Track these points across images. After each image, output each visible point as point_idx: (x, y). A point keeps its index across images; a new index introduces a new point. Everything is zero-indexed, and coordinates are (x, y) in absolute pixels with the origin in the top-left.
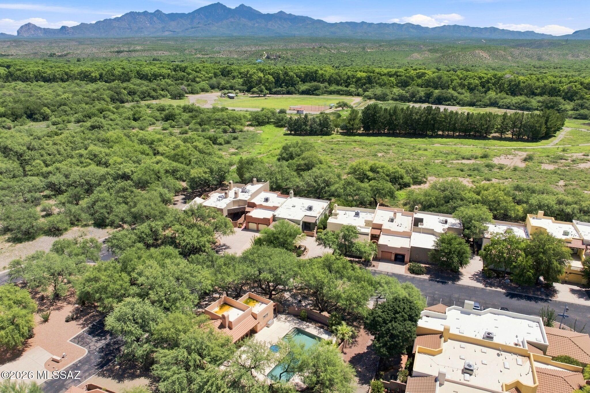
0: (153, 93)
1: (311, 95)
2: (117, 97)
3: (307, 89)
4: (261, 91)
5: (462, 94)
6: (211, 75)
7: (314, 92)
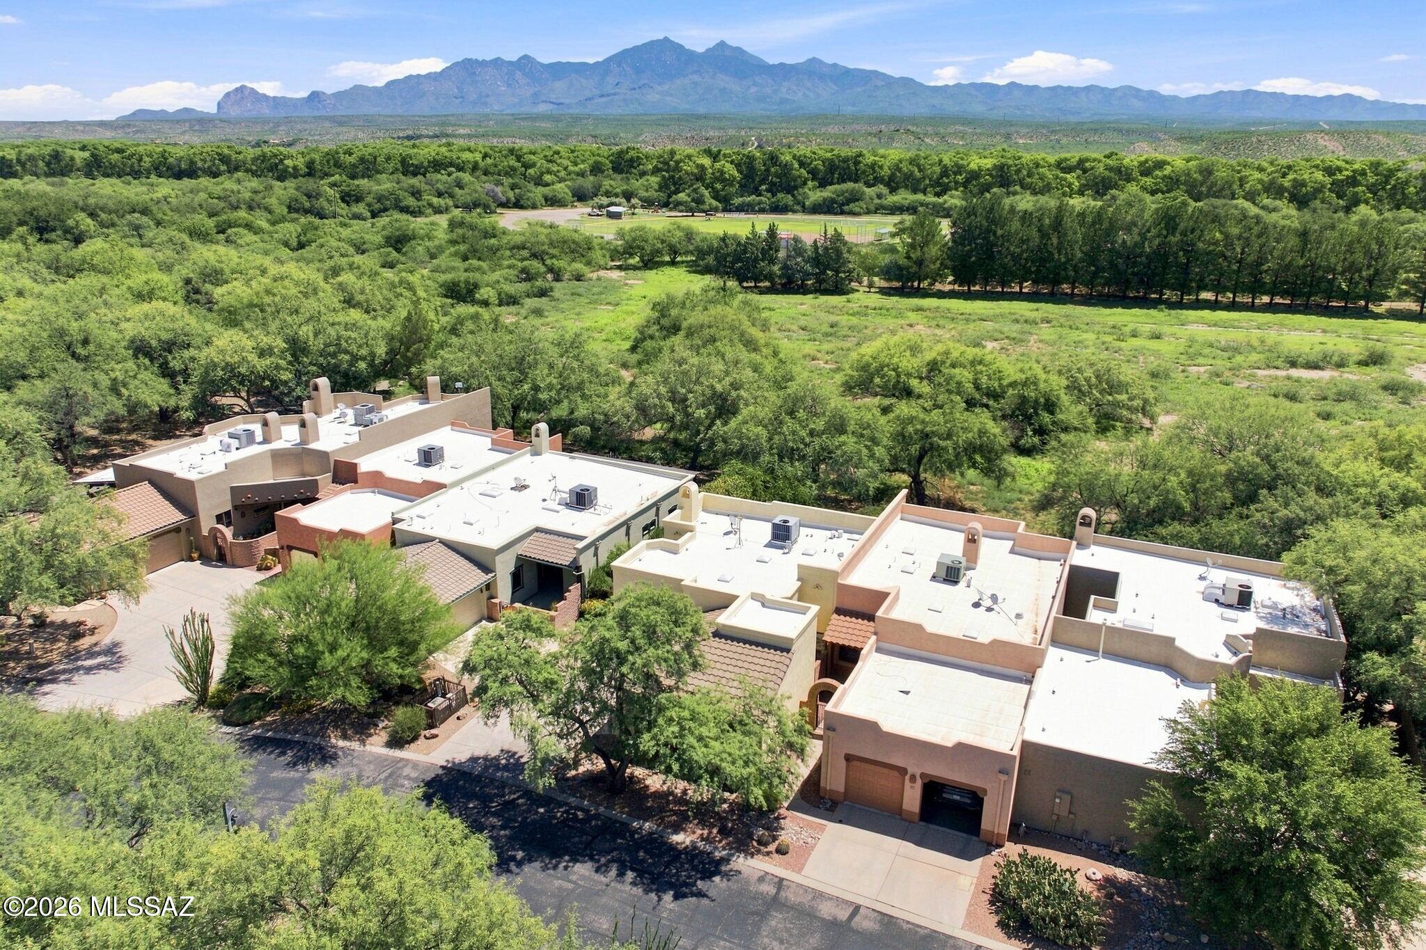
0: (411, 202)
1: (836, 214)
2: (307, 205)
3: (825, 200)
4: (699, 201)
5: (1275, 210)
6: (582, 166)
7: (846, 208)
